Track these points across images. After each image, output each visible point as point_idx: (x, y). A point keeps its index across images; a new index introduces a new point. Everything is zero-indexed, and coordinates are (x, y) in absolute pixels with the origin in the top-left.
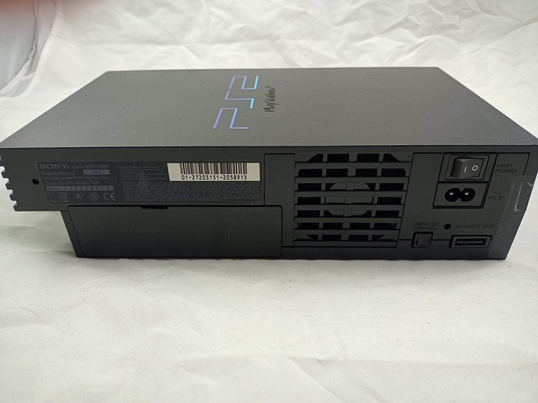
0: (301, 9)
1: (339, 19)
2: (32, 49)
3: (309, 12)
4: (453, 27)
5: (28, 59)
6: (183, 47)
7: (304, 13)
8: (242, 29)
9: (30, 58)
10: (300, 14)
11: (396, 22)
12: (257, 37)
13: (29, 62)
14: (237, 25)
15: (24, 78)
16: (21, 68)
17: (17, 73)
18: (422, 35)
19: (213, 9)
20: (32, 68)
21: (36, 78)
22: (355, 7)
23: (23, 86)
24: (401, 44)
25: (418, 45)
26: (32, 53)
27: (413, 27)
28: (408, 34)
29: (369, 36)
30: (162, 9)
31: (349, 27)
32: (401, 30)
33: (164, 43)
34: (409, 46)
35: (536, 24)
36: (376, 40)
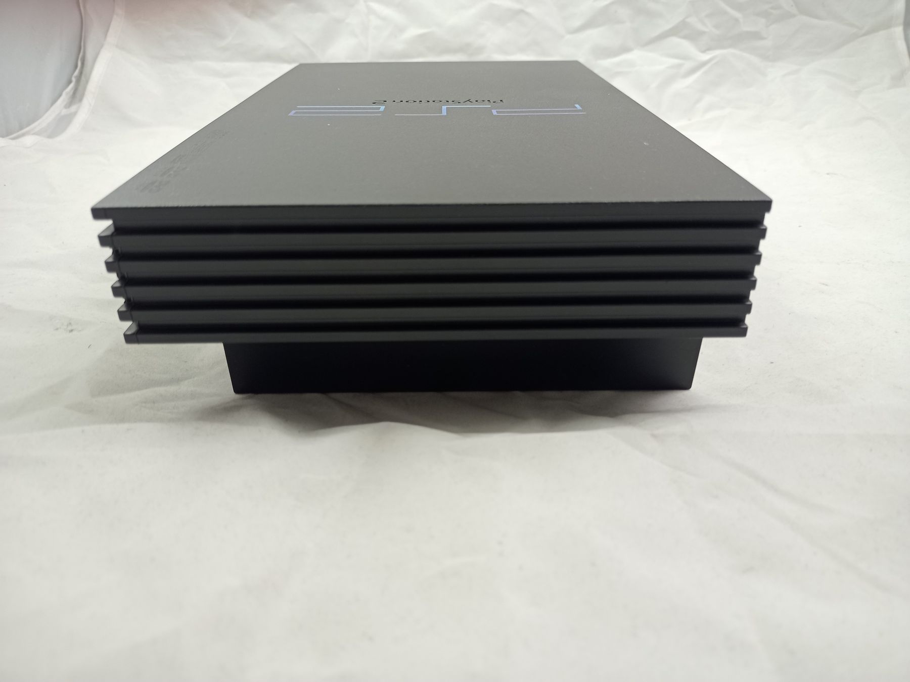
0: (517, 6)
1: (577, 23)
2: (76, 67)
3: (530, 10)
4: (756, 36)
5: (70, 82)
7: (522, 11)
8: (422, 37)
9: (74, 79)
10: (516, 14)
11: (667, 27)
12: (447, 50)
13: (72, 85)
14: (415, 30)
15: (65, 112)
16: (60, 95)
17: (54, 102)
18: (709, 49)
20: (76, 96)
21: (84, 112)
22: (603, 3)
23: (63, 122)
24: (676, 61)
25: (704, 64)
26: (77, 73)
27: (693, 36)
28: (686, 46)
29: (625, 50)
31: (594, 36)
32: (675, 40)
34: (688, 65)
35: (882, 33)
36: (635, 55)
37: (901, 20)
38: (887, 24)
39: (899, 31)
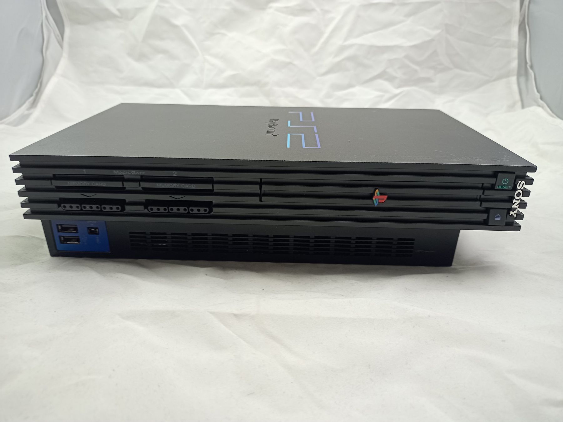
0: (288, 60)
1: (323, 70)
2: (37, 87)
3: (296, 62)
4: (429, 80)
5: (32, 95)
6: (178, 91)
7: (290, 63)
8: (234, 76)
9: (34, 94)
10: (286, 65)
11: (375, 73)
12: (247, 84)
13: (32, 99)
14: (229, 73)
15: (26, 112)
16: (24, 103)
17: (20, 106)
18: (399, 87)
19: (208, 57)
20: (34, 104)
21: (37, 112)
22: (338, 59)
23: (24, 118)
24: (380, 93)
25: (396, 95)
26: (37, 90)
27: (391, 79)
28: (386, 85)
29: (350, 86)
30: (160, 56)
31: (333, 78)
32: (380, 81)
33: (160, 86)
34: (387, 96)
35: (504, 80)
36: (356, 89)
37: (515, 72)
38: (507, 75)
39: (514, 79)
